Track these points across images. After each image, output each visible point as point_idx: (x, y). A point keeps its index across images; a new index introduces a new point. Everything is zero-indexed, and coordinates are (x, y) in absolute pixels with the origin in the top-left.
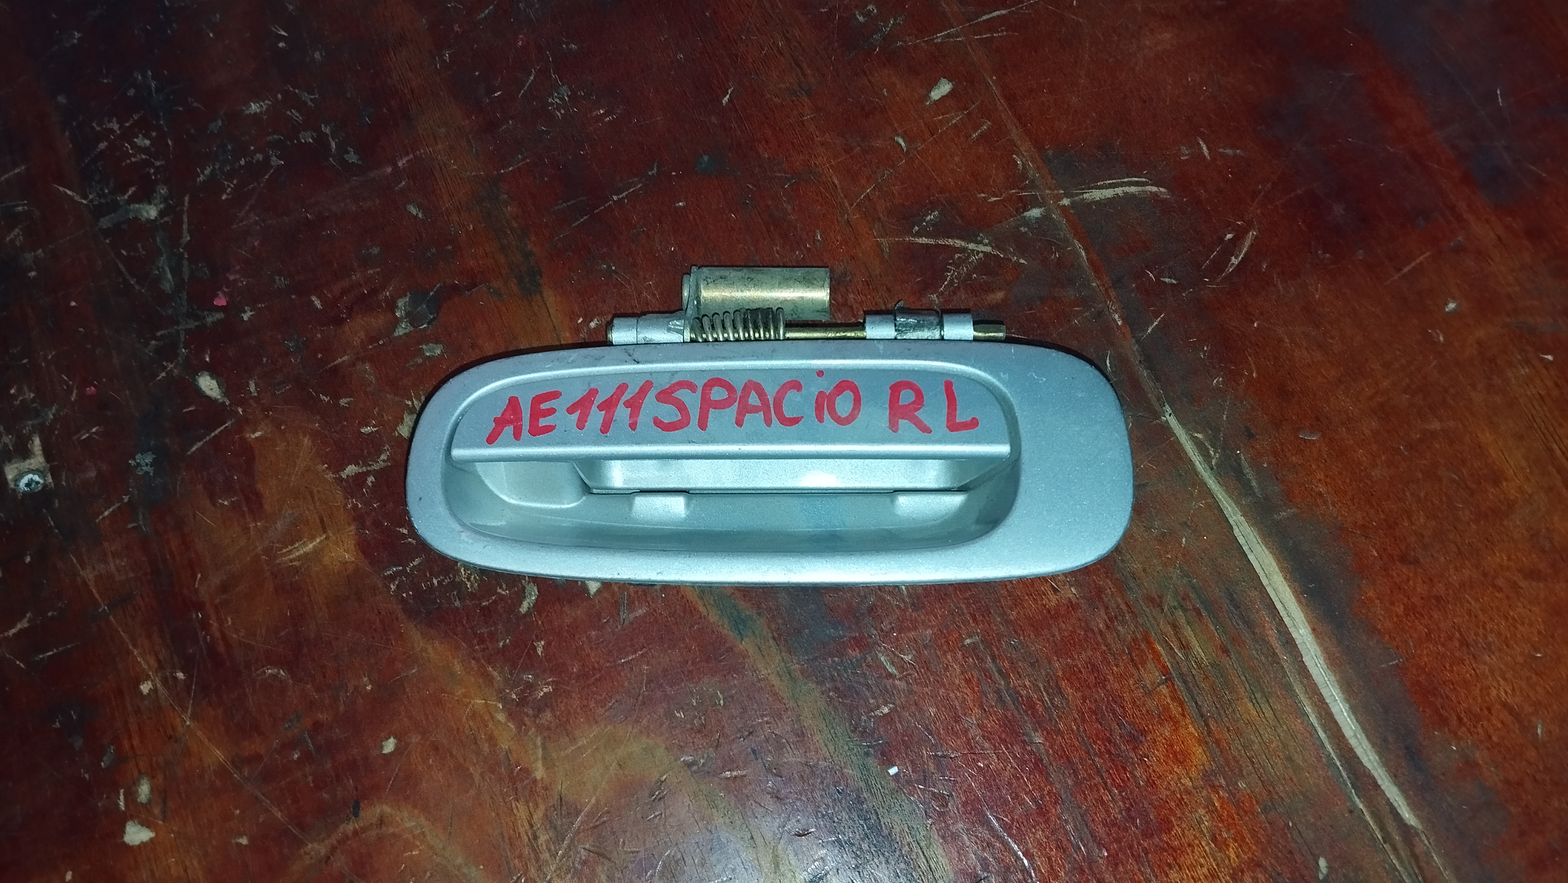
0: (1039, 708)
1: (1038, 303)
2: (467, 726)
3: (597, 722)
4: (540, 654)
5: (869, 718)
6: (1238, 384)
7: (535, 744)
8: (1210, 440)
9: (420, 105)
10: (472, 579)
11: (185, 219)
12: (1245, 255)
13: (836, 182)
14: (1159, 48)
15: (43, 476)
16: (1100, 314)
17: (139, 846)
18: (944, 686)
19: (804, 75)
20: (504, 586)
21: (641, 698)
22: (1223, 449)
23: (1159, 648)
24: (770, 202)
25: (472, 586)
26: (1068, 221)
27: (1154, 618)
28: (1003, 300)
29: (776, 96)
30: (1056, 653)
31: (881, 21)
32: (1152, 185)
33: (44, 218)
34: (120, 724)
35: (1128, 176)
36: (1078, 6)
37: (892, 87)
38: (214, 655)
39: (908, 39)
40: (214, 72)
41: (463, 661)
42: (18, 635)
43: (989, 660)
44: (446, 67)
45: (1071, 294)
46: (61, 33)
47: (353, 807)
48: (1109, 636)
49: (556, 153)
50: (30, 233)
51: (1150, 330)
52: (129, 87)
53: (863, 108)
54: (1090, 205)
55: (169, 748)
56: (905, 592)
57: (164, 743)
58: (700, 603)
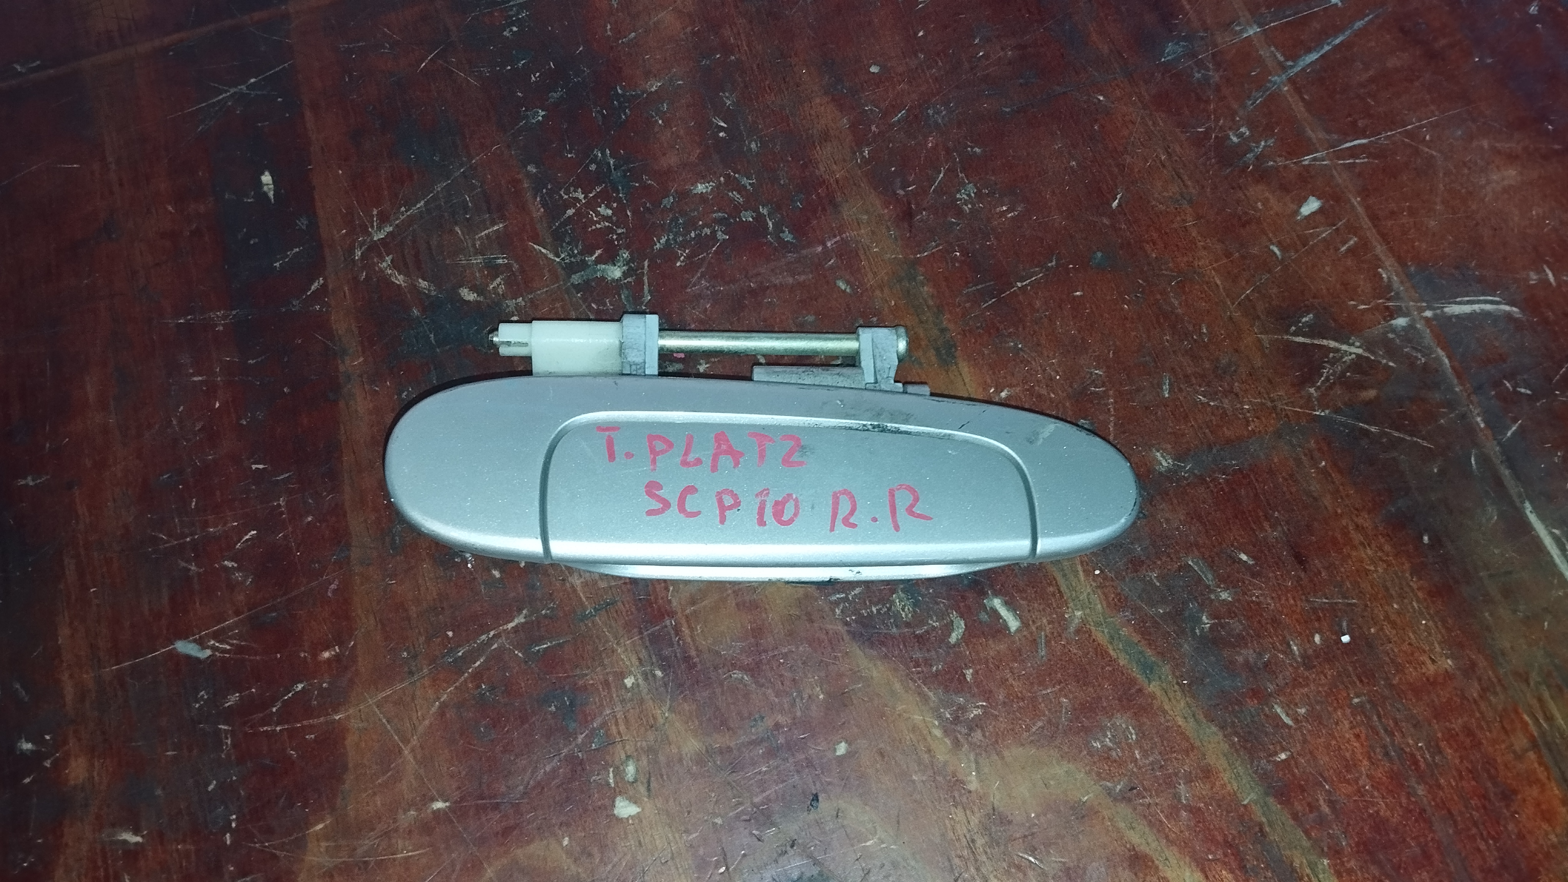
0: (1422, 765)
1: (1408, 402)
2: (908, 738)
3: (1023, 745)
4: (969, 680)
5: (1268, 761)
7: (968, 759)
9: (845, 194)
10: (906, 610)
11: (645, 279)
13: (1219, 282)
14: (1505, 183)
16: (1463, 416)
17: (627, 819)
18: (1335, 738)
19: (1185, 185)
20: (935, 618)
21: (1060, 727)
23: (1527, 718)
24: (1159, 297)
25: (906, 615)
26: (1432, 331)
27: (1522, 691)
28: (1375, 397)
29: (1161, 203)
30: (1436, 717)
31: (1254, 142)
32: (1505, 304)
33: (522, 271)
34: (608, 712)
35: (1483, 295)
36: (1431, 141)
37: (1266, 201)
38: (687, 659)
39: (1278, 159)
40: (664, 154)
41: (901, 681)
42: (516, 629)
43: (1375, 718)
44: (866, 162)
45: (1437, 396)
46: (526, 110)
47: (813, 800)
48: (1483, 705)
49: (965, 242)
50: (508, 282)
51: (1509, 434)
52: (591, 162)
53: (1240, 218)
54: (1450, 318)
55: (651, 736)
56: (1297, 653)
57: (646, 730)
58: (1110, 647)
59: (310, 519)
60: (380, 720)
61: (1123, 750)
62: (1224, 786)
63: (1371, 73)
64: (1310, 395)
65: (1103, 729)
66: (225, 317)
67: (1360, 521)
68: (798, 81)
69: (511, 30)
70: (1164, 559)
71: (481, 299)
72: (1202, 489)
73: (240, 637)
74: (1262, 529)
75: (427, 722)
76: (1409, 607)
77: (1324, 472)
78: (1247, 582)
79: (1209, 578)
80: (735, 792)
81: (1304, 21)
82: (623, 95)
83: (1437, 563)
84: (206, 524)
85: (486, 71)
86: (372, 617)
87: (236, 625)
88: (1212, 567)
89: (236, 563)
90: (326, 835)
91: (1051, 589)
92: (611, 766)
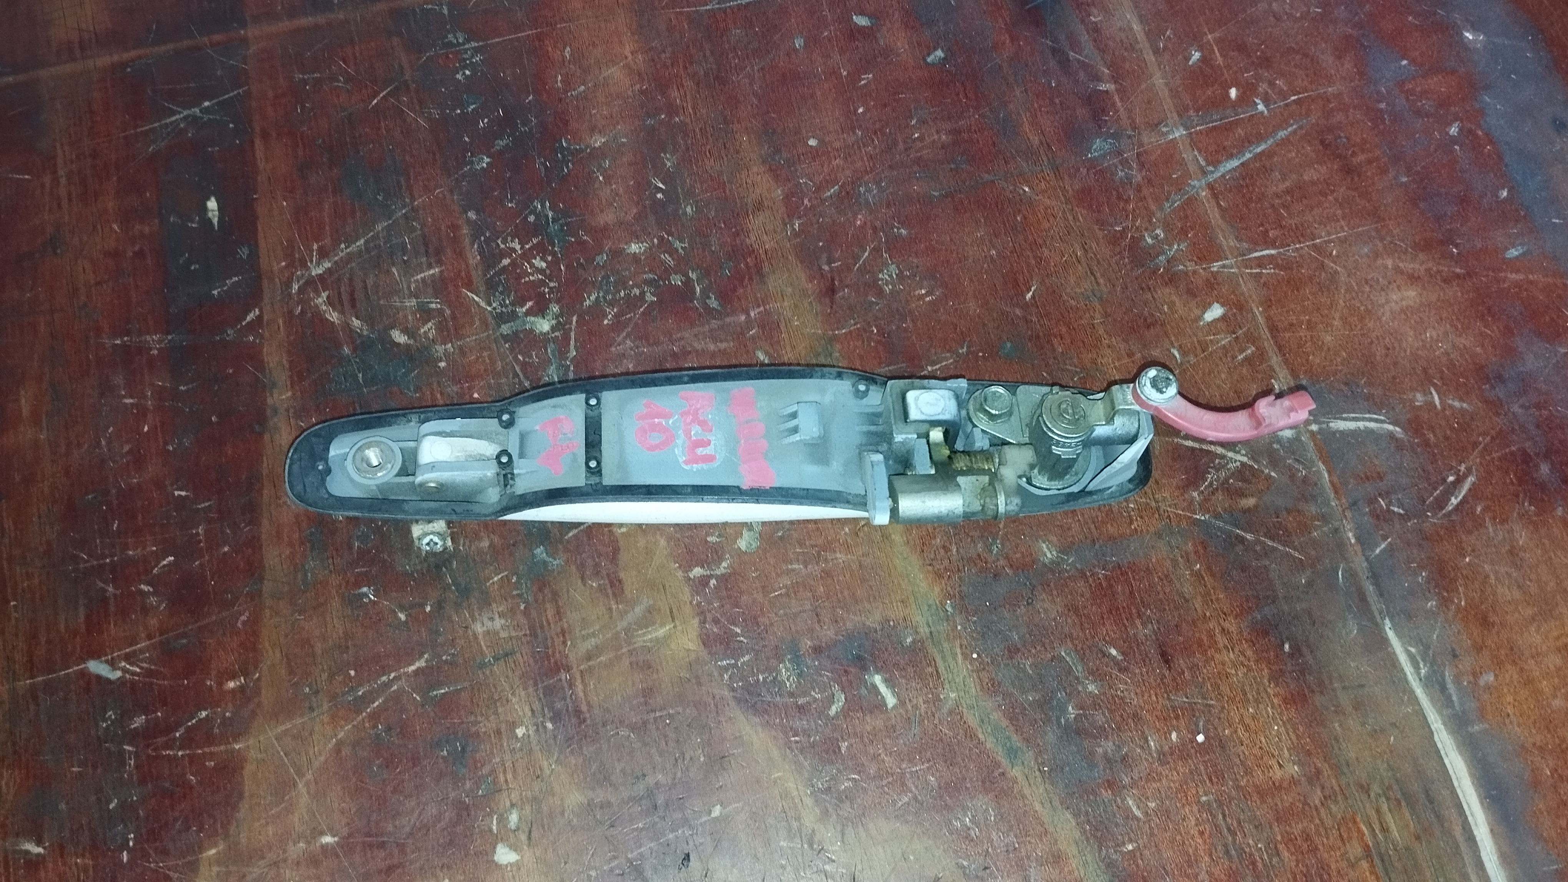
0: (1260, 865)
1: (1285, 513)
3: (887, 818)
4: (843, 752)
5: (1116, 851)
6: (1448, 609)
7: (835, 829)
8: (1422, 656)
9: (772, 265)
10: (791, 680)
11: (572, 334)
12: (1464, 497)
14: (1404, 303)
15: (444, 540)
16: (1336, 530)
17: (507, 866)
18: (1181, 835)
19: (1097, 282)
20: (817, 690)
21: (925, 804)
22: (1432, 665)
23: (1364, 828)
25: (791, 685)
26: (1315, 445)
27: (1362, 802)
28: (1254, 505)
29: (1073, 298)
30: (1277, 820)
31: (1167, 245)
32: (1389, 423)
33: (454, 317)
34: (498, 760)
35: (1369, 412)
36: (1337, 256)
37: (1171, 306)
38: (578, 712)
39: (1188, 264)
40: (602, 211)
41: (780, 748)
42: (417, 672)
43: (1220, 817)
44: (796, 235)
45: (1313, 509)
46: (472, 155)
47: (684, 859)
48: (1323, 811)
49: (882, 322)
50: (441, 328)
51: (1378, 551)
52: (530, 213)
53: (1145, 320)
54: (1334, 433)
55: (537, 786)
56: (1153, 748)
57: (532, 780)
58: (980, 730)
59: (226, 549)
60: (279, 753)
61: (980, 831)
62: (1071, 872)
63: (1287, 184)
64: (1193, 498)
65: (965, 809)
66: (160, 341)
67: (1226, 625)
68: (738, 148)
69: (464, 74)
70: (1038, 648)
71: (411, 342)
72: (1081, 584)
73: (150, 660)
74: (1133, 624)
75: (322, 759)
76: (1264, 713)
77: (1198, 575)
78: (1114, 676)
79: (1079, 670)
80: (611, 847)
81: (1229, 128)
82: (568, 149)
83: (1293, 671)
84: (126, 547)
85: (435, 113)
86: (278, 651)
87: (147, 649)
88: (1082, 659)
89: (152, 586)
90: (218, 861)
91: (930, 669)
92: (496, 813)
